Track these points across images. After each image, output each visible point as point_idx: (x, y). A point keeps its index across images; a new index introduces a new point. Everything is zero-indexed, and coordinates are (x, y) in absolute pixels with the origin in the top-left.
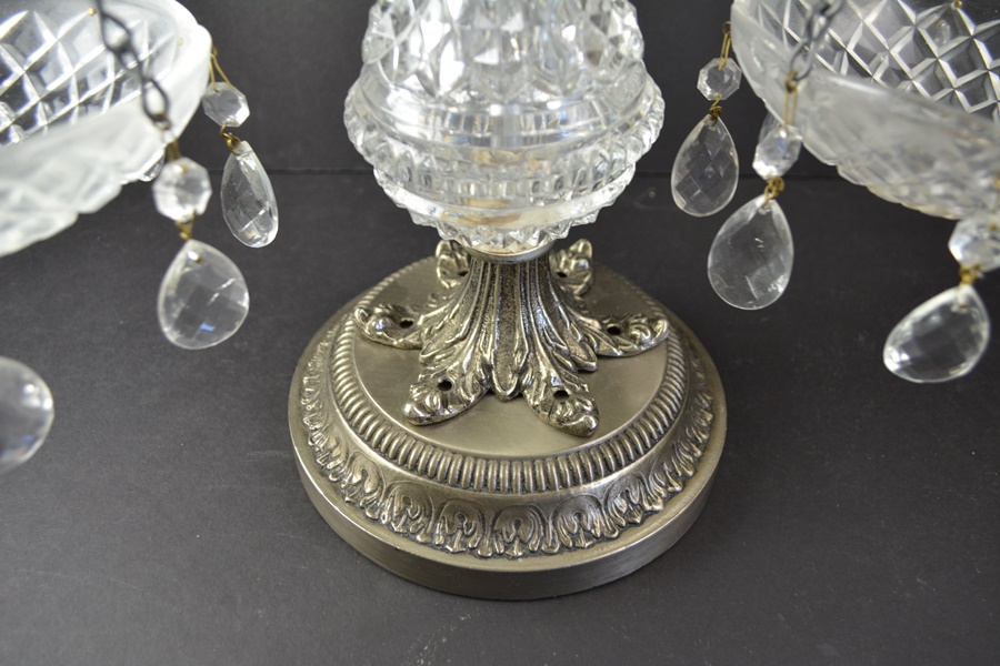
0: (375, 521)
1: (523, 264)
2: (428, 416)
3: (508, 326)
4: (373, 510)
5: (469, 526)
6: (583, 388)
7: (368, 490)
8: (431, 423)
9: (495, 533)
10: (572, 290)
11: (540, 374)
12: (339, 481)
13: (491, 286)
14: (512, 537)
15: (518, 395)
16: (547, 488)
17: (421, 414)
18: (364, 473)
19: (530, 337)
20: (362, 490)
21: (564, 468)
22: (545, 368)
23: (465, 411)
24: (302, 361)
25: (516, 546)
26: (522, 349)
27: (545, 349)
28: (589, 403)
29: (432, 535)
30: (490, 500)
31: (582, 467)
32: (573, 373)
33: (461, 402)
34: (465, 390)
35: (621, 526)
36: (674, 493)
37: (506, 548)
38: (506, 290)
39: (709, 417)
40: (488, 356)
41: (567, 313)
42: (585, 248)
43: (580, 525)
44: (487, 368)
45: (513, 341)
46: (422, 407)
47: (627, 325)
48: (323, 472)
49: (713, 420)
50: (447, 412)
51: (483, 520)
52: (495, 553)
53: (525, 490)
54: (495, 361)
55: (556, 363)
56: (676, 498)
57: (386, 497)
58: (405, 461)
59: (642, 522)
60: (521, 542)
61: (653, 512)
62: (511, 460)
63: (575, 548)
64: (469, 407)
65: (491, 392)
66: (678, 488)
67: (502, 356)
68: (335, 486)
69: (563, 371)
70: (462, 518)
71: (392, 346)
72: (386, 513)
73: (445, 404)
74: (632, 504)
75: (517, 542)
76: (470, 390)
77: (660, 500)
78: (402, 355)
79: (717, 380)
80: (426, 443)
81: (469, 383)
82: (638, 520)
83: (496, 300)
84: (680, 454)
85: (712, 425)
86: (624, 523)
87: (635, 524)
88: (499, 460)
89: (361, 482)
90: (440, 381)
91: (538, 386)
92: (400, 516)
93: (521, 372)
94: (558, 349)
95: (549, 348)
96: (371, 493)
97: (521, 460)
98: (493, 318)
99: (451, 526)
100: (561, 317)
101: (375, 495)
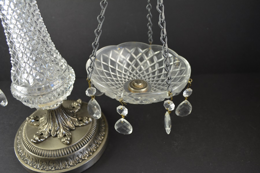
0: (27, 163)
1: (55, 110)
2: (36, 142)
3: (54, 122)
4: (26, 161)
5: (44, 164)
6: (70, 134)
7: (26, 157)
8: (37, 143)
9: (49, 165)
11: (61, 131)
12: (21, 155)
13: (49, 114)
14: (53, 166)
15: (56, 136)
16: (59, 156)
17: (34, 141)
18: (26, 153)
19: (59, 124)
20: (25, 157)
21: (63, 152)
22: (62, 130)
25: (53, 168)
26: (57, 126)
27: (62, 126)
28: (69, 138)
29: (37, 166)
30: (47, 159)
31: (67, 151)
32: (68, 131)
33: (44, 138)
34: (45, 135)
35: (77, 163)
36: (90, 155)
37: (51, 169)
38: (53, 115)
39: (103, 138)
40: (50, 128)
41: (68, 117)
42: (80, 101)
43: (67, 163)
44: (50, 131)
45: (55, 125)
46: (35, 140)
47: (83, 119)
48: (19, 153)
49: (103, 139)
50: (40, 141)
51: (47, 163)
52: (49, 170)
54: (52, 129)
55: (64, 129)
56: (90, 156)
57: (29, 158)
58: (32, 151)
59: (82, 162)
60: (55, 167)
61: (85, 160)
62: (52, 150)
63: (66, 168)
64: (46, 139)
65: (51, 135)
66: (91, 154)
67: (53, 128)
68: (20, 156)
69: (66, 130)
70: (43, 162)
72: (29, 161)
73: (40, 139)
74: (80, 158)
75: (54, 167)
76: (46, 135)
77: (86, 157)
79: (107, 129)
80: (36, 147)
81: (46, 134)
83: (51, 117)
84: (92, 147)
85: (103, 140)
86: (77, 162)
87: (80, 162)
88: (49, 150)
89: (25, 155)
90: (41, 133)
91: (60, 134)
92: (32, 162)
93: (57, 131)
94: (65, 126)
95: (63, 126)
97: (54, 150)
98: (51, 120)
99: (41, 164)
100: (67, 119)
101: (27, 158)
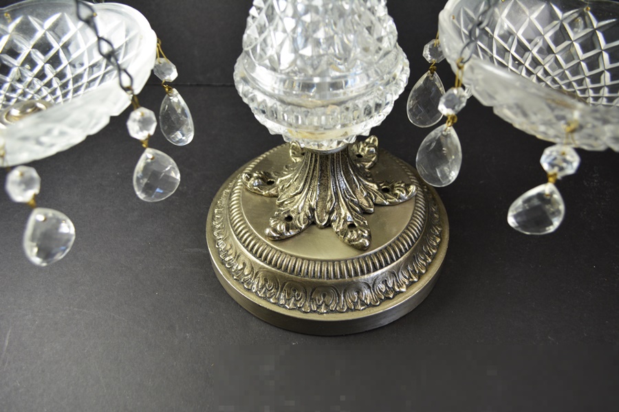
0: (249, 290)
1: (333, 155)
2: (278, 235)
3: (324, 187)
4: (248, 284)
5: (298, 295)
6: (364, 223)
7: (246, 273)
8: (280, 239)
9: (312, 300)
10: (364, 166)
11: (341, 214)
12: (231, 268)
13: (315, 166)
14: (321, 302)
15: (329, 225)
16: (341, 277)
17: (275, 235)
18: (244, 264)
19: (336, 194)
20: (243, 273)
21: (350, 266)
22: (344, 211)
23: (299, 234)
24: (215, 200)
25: (323, 307)
26: (331, 200)
27: (344, 200)
28: (366, 232)
29: (278, 299)
30: (310, 282)
31: (360, 266)
32: (360, 214)
33: (297, 228)
34: (299, 222)
35: (381, 299)
36: (413, 282)
37: (318, 308)
38: (323, 168)
39: (438, 240)
40: (312, 203)
41: (358, 180)
42: (374, 140)
43: (358, 297)
44: (312, 210)
45: (326, 196)
46: (275, 230)
47: (393, 187)
48: (223, 262)
49: (440, 242)
50: (288, 234)
51: (306, 293)
52: (311, 310)
53: (329, 278)
54: (317, 206)
55: (350, 209)
56: (414, 285)
57: (255, 278)
58: (265, 259)
59: (394, 297)
60: (326, 305)
61: (401, 292)
62: (322, 261)
63: (355, 310)
64: (301, 231)
65: (314, 223)
66: (416, 280)
67: (320, 204)
68: (229, 270)
69: (354, 213)
70: (295, 291)
71: (262, 195)
72: (255, 286)
73: (287, 229)
74: (389, 287)
75: (323, 305)
76: (302, 222)
77: (404, 286)
78: (268, 200)
79: (446, 219)
80: (277, 250)
81: (302, 218)
82: (391, 296)
83: (317, 173)
84: (418, 261)
85: (439, 245)
86: (383, 298)
87: (389, 298)
88: (315, 261)
89: (243, 269)
90: (286, 216)
91: (339, 221)
92: (262, 288)
93: (331, 213)
94: (352, 201)
95: (347, 200)
96: (247, 275)
97: (327, 261)
98: (316, 183)
99: (289, 294)
100: (355, 183)
101: (250, 276)
